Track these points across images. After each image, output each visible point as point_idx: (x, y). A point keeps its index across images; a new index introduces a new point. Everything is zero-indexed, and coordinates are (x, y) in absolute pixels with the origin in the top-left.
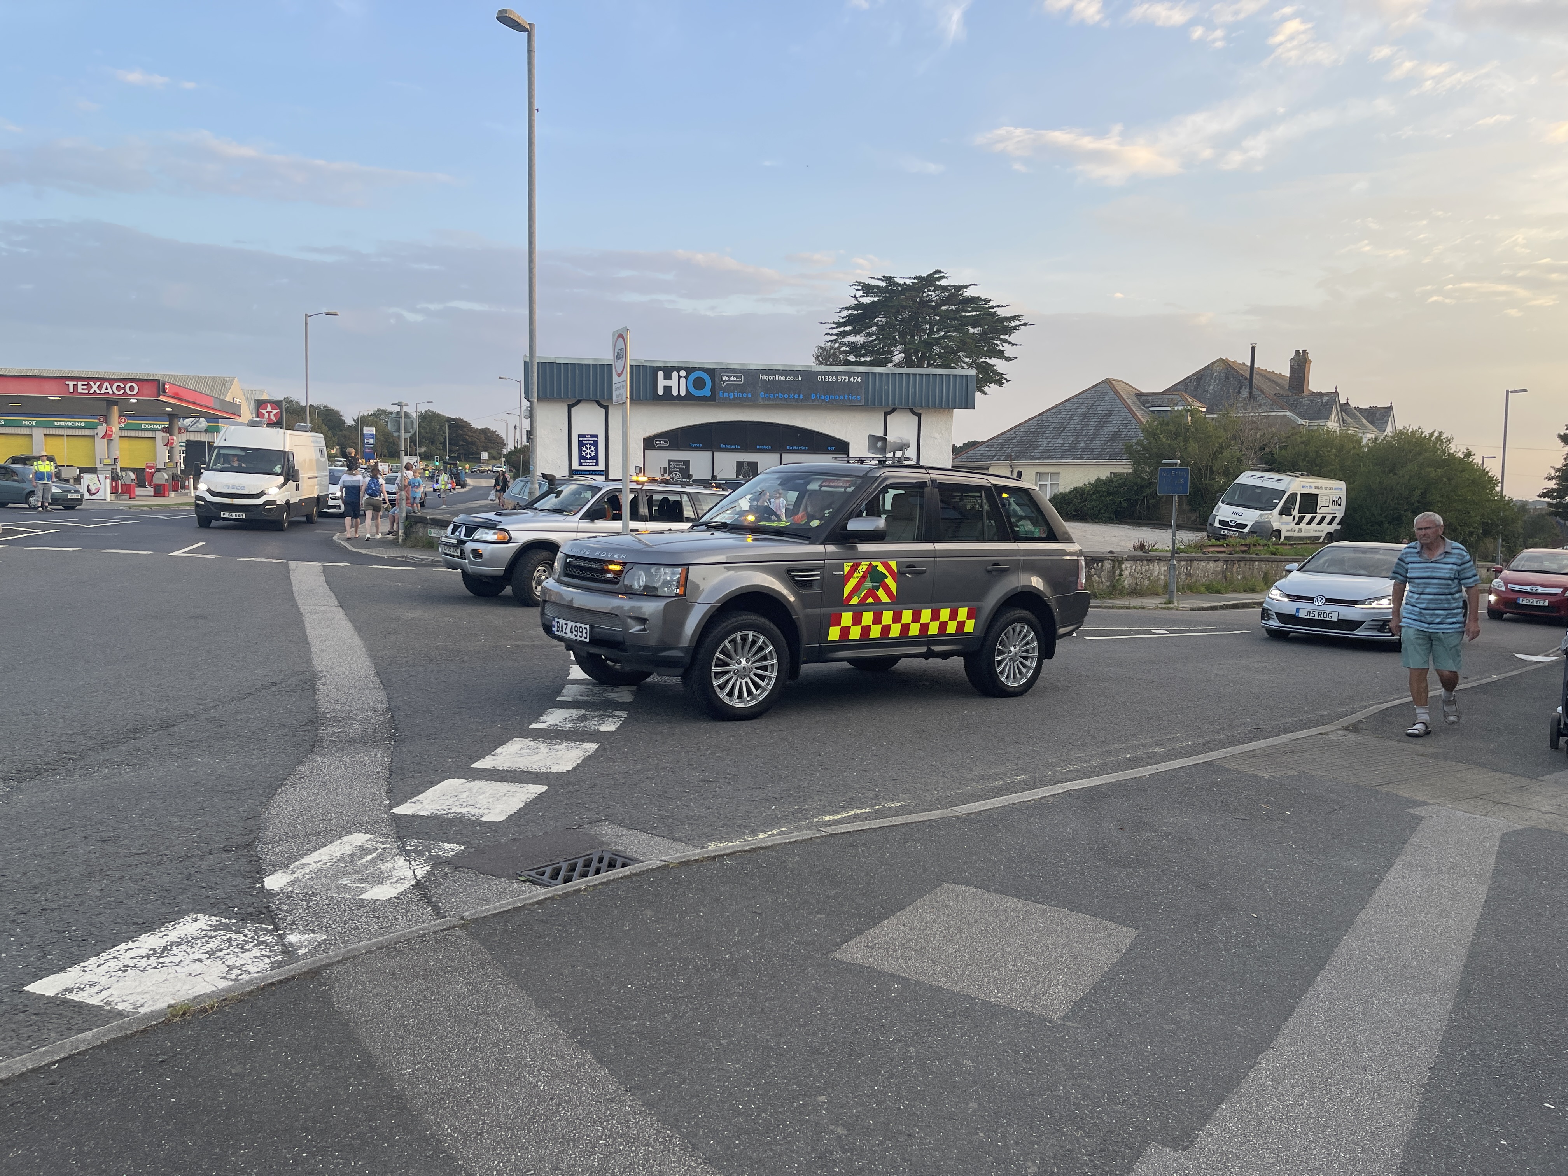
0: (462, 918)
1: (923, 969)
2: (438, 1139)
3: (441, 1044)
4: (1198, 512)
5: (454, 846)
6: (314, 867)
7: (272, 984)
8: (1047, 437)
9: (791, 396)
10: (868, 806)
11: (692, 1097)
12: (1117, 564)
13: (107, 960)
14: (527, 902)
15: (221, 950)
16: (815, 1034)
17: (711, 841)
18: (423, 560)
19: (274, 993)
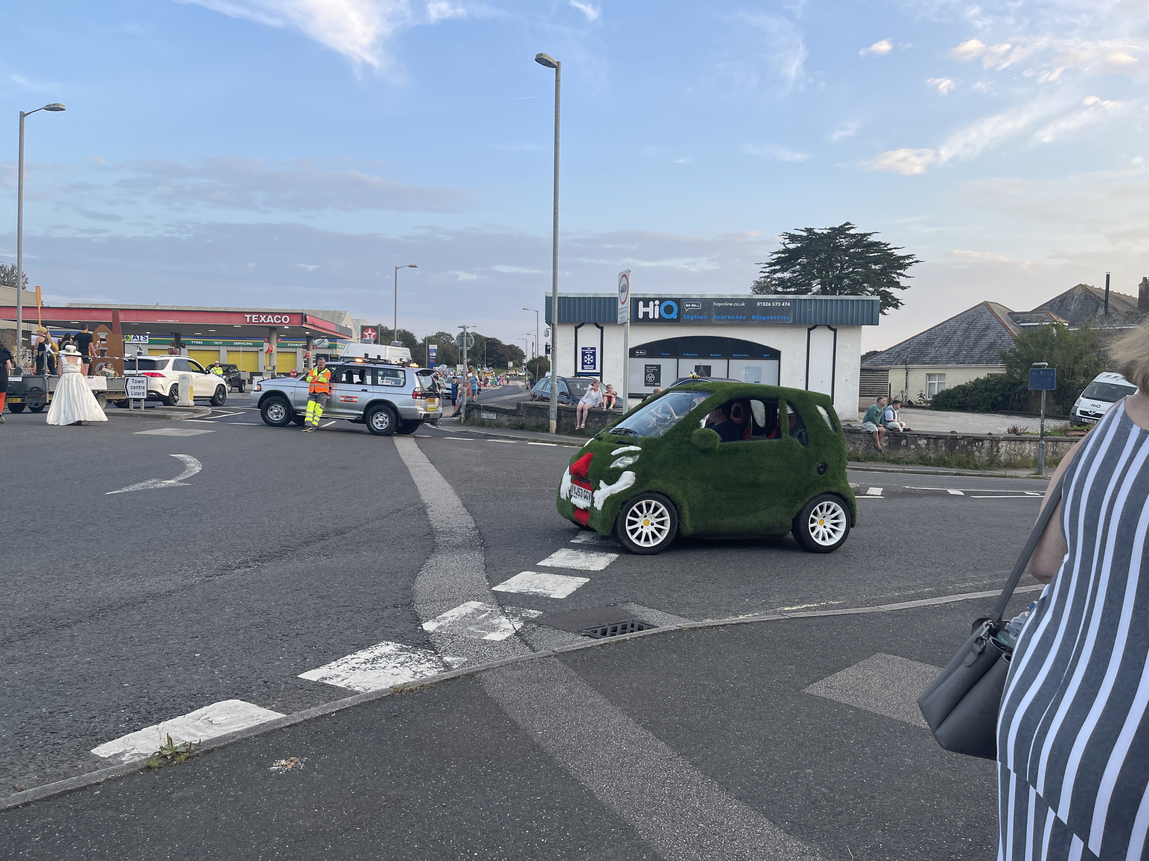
0: (554, 651)
1: (869, 703)
2: (566, 770)
3: (557, 720)
4: (1061, 404)
5: (536, 612)
6: (450, 619)
7: (447, 680)
8: (935, 347)
9: (737, 317)
10: (816, 602)
11: (722, 763)
12: (994, 443)
13: (342, 664)
14: (594, 644)
15: (407, 662)
16: (798, 735)
17: (706, 618)
18: (479, 434)
19: (449, 685)
